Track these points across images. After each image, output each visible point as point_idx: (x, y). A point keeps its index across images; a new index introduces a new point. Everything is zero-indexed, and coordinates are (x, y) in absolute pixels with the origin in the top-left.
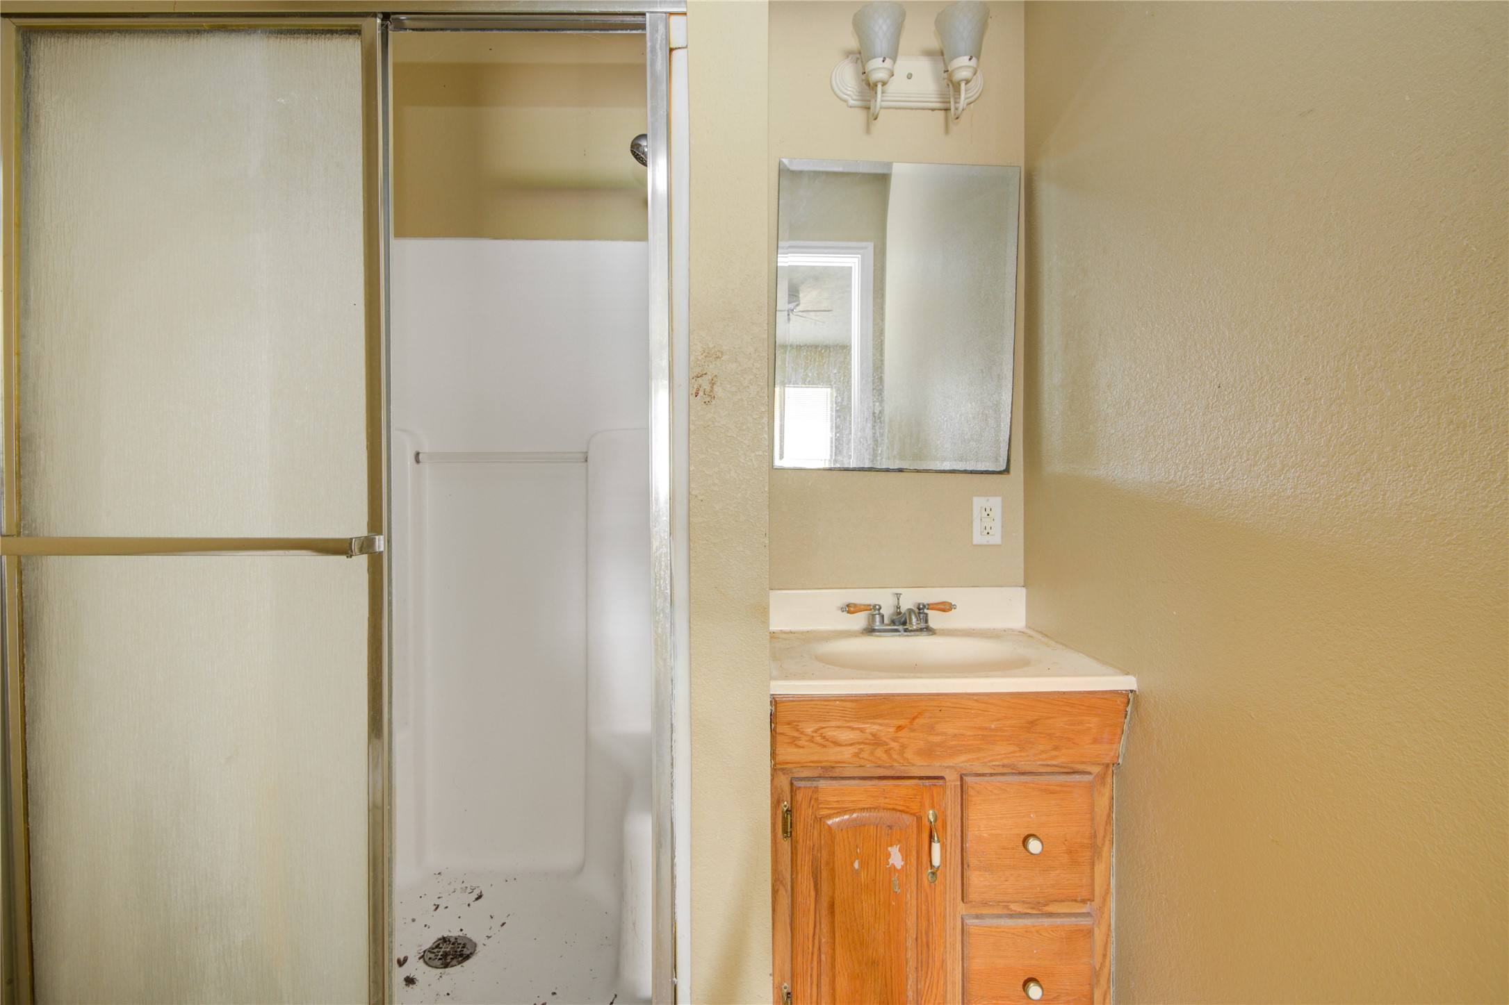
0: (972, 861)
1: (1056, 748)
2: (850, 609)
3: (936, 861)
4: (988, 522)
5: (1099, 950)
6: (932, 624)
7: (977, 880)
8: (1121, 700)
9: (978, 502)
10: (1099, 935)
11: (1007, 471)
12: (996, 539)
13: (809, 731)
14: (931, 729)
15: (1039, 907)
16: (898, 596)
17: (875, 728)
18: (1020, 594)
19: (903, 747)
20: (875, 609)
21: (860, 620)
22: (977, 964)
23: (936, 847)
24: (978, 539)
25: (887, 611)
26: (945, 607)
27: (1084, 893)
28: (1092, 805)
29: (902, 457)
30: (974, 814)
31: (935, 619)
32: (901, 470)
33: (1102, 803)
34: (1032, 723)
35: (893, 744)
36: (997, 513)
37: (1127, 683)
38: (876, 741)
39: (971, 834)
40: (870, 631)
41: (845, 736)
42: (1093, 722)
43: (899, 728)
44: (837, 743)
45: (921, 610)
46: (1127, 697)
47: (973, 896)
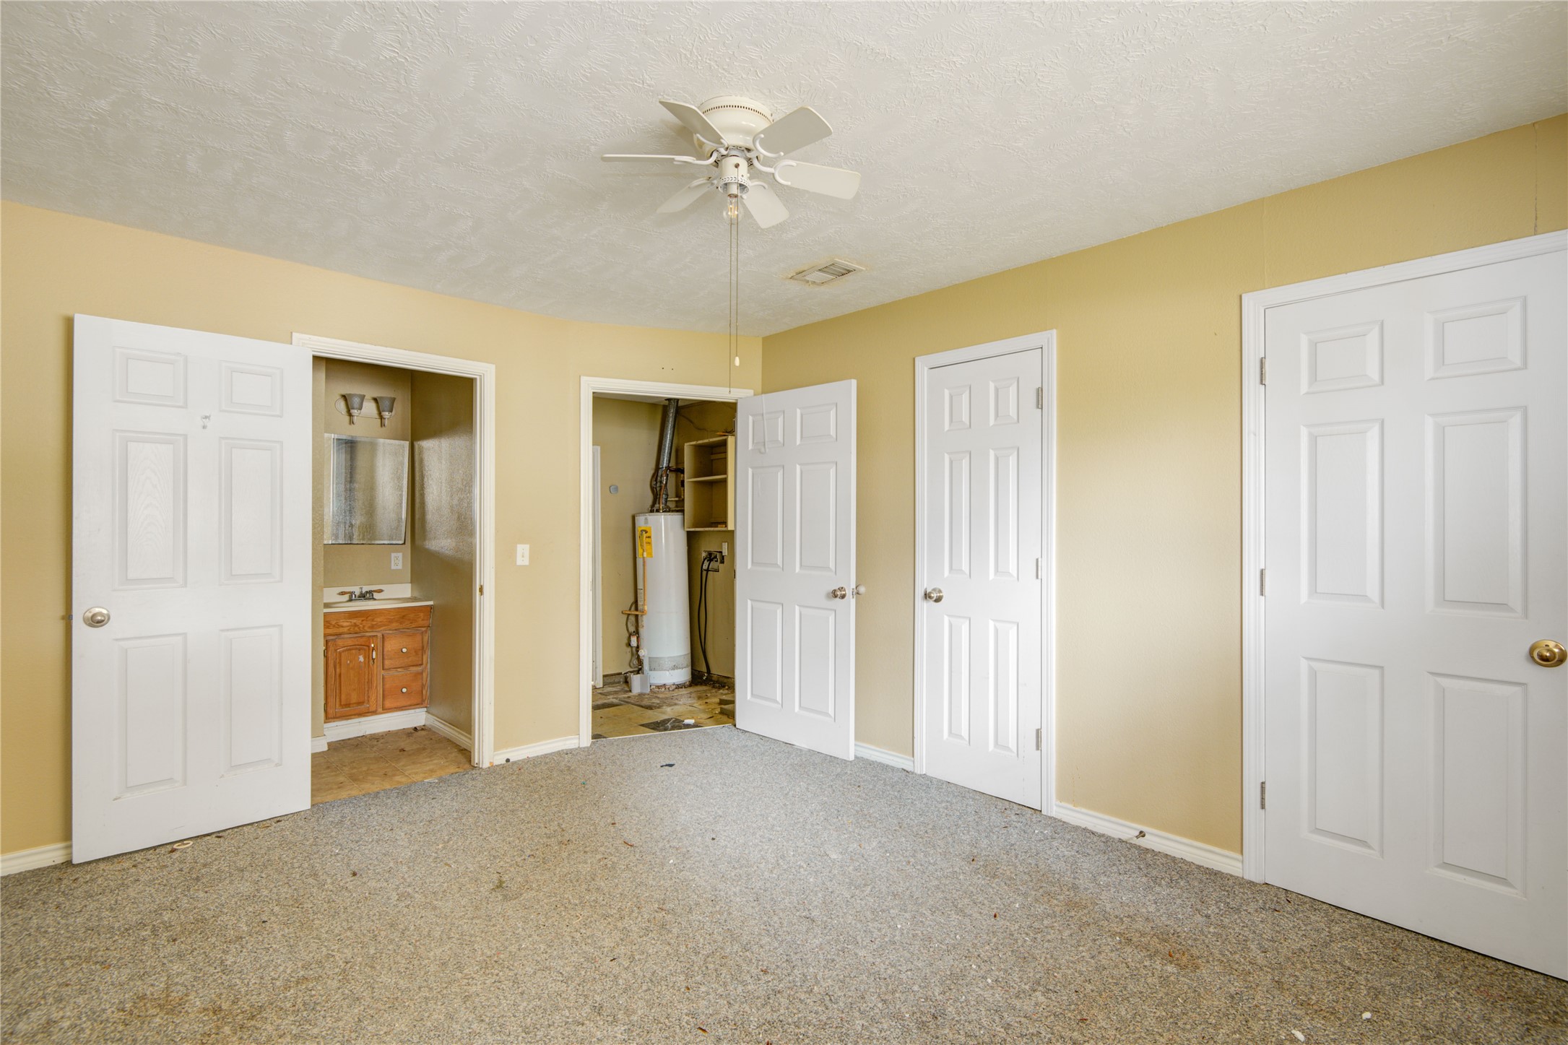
0: (386, 657)
1: (411, 623)
2: (342, 593)
3: (374, 657)
4: (397, 561)
5: (424, 679)
6: (374, 597)
7: (387, 662)
8: (429, 609)
9: (393, 555)
10: (424, 675)
11: (404, 543)
12: (400, 567)
13: (333, 623)
14: (373, 620)
15: (406, 667)
16: (361, 588)
17: (355, 621)
18: (409, 585)
19: (364, 626)
20: (352, 593)
21: (346, 597)
22: (387, 686)
23: (374, 653)
24: (393, 567)
25: (357, 593)
26: (380, 591)
27: (420, 663)
28: (422, 639)
29: (363, 539)
30: (386, 644)
31: (376, 595)
32: (363, 544)
33: (426, 638)
34: (404, 616)
35: (361, 626)
36: (400, 558)
37: (431, 603)
38: (355, 625)
39: (386, 650)
40: (351, 600)
41: (345, 624)
42: (422, 615)
43: (363, 621)
44: (343, 627)
45: (370, 592)
46: (431, 607)
47: (386, 667)
